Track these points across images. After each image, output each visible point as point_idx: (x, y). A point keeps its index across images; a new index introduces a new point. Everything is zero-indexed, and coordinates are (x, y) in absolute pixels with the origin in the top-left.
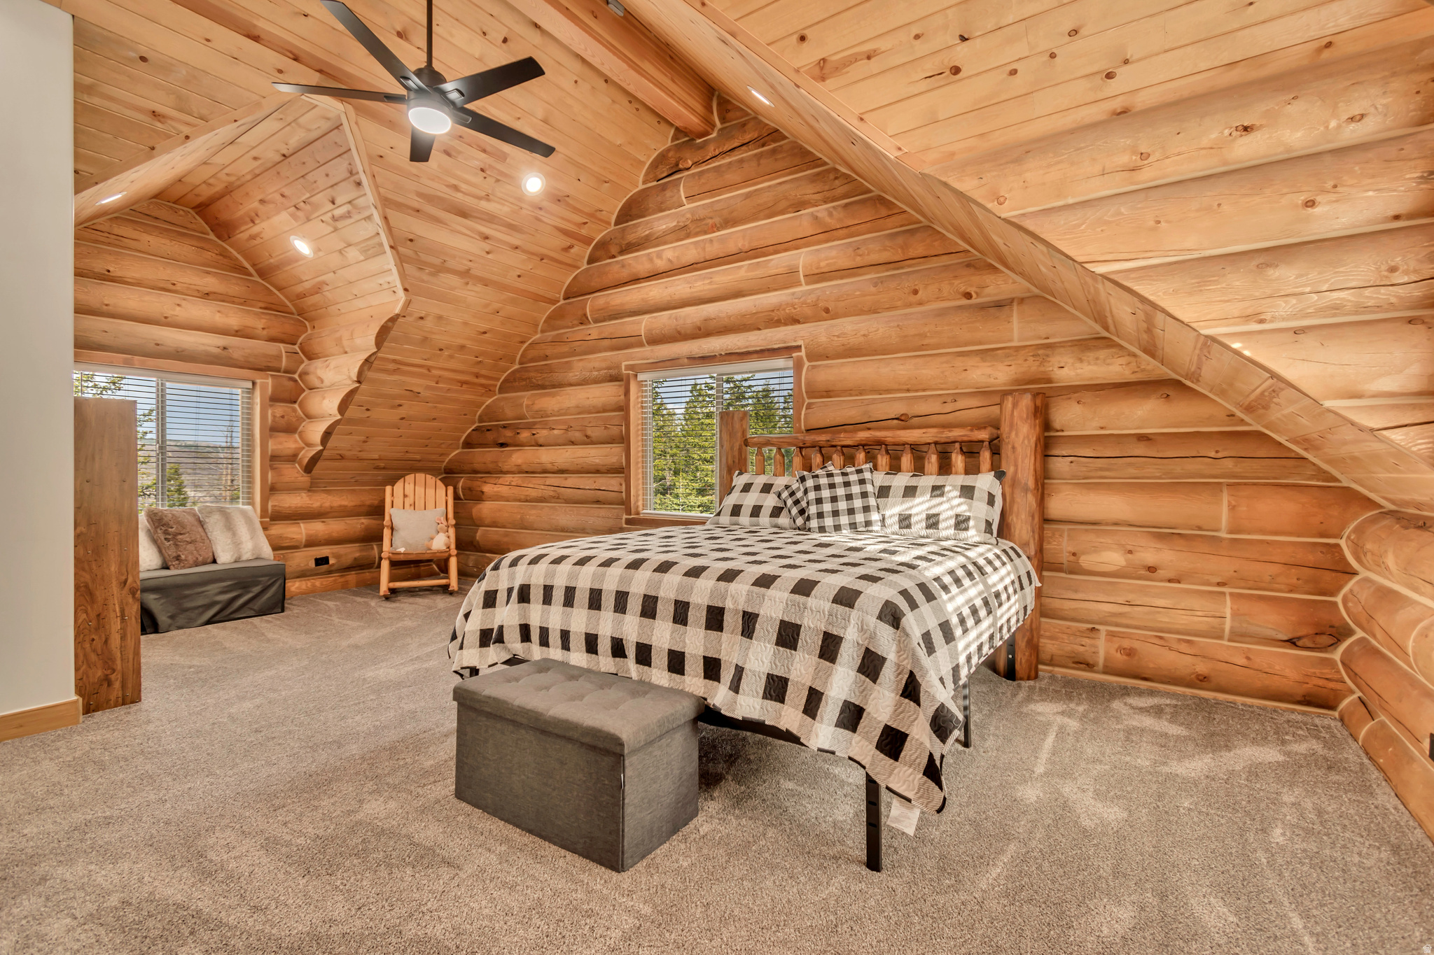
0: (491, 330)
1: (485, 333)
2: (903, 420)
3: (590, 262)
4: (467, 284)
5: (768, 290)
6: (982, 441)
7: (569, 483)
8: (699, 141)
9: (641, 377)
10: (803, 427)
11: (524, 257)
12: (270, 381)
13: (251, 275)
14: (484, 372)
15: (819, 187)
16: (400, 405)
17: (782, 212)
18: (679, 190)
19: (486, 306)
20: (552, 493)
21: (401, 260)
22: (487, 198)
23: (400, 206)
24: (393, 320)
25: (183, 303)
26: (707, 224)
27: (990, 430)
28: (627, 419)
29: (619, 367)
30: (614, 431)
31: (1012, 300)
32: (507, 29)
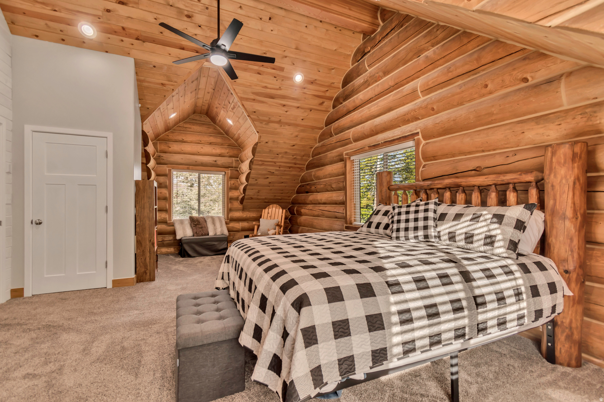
0: (296, 144)
1: (294, 146)
2: (478, 171)
3: (334, 108)
4: (281, 126)
5: (404, 105)
6: (530, 182)
7: (326, 209)
8: (372, 36)
9: (352, 158)
10: (420, 179)
11: (303, 111)
12: (229, 171)
13: (224, 135)
14: (298, 162)
15: (428, 39)
16: (268, 178)
17: (411, 60)
18: (365, 64)
19: (292, 134)
20: (321, 213)
21: (253, 120)
22: (280, 89)
23: (247, 99)
24: (256, 144)
25: (204, 147)
26: (376, 77)
27: (535, 173)
28: (345, 178)
29: (342, 155)
30: (341, 185)
31: (562, 75)
32: (269, 13)
